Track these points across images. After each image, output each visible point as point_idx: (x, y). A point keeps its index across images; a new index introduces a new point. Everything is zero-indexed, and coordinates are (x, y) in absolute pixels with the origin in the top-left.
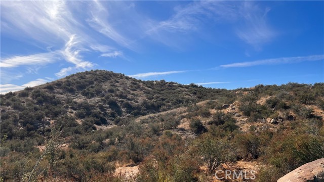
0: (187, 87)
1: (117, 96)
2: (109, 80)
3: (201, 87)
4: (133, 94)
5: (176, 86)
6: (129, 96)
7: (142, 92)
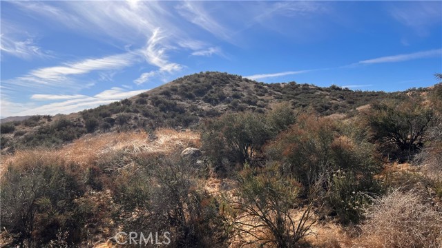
0: (327, 90)
1: (244, 102)
2: (228, 83)
3: (347, 90)
4: (261, 100)
5: (312, 89)
6: (259, 103)
7: (272, 97)
